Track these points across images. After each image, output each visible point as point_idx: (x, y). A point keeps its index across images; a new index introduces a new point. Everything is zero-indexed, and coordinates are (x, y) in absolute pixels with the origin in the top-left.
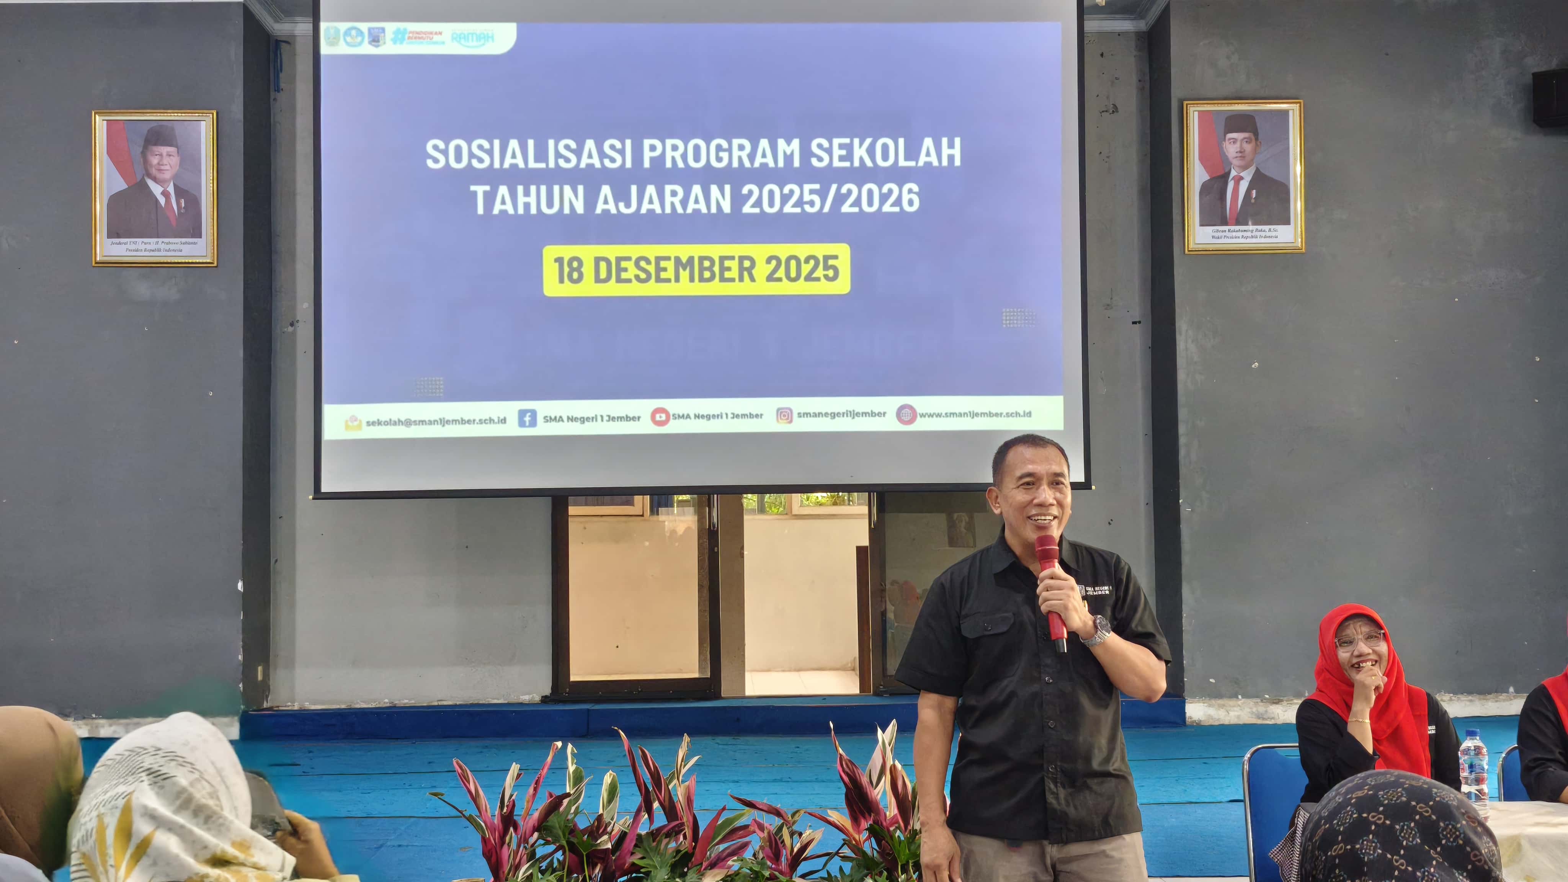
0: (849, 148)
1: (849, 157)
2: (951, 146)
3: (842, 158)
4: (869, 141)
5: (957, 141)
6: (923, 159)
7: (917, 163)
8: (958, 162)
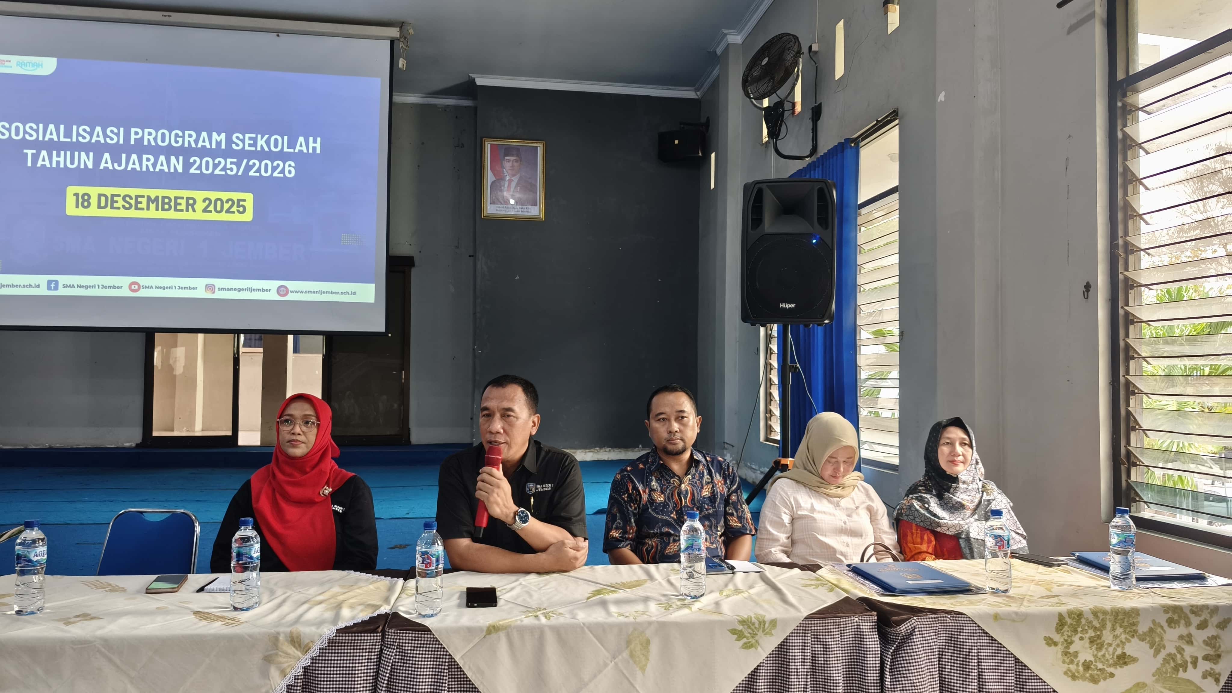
0: (255, 140)
1: (255, 145)
2: (315, 142)
3: (250, 145)
4: (266, 137)
5: (319, 139)
6: (298, 148)
7: (294, 150)
8: (318, 151)
